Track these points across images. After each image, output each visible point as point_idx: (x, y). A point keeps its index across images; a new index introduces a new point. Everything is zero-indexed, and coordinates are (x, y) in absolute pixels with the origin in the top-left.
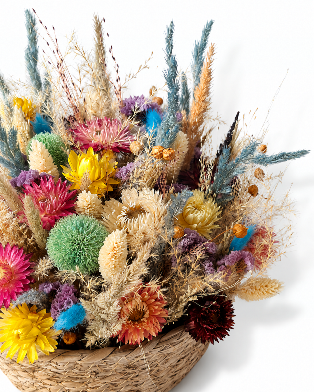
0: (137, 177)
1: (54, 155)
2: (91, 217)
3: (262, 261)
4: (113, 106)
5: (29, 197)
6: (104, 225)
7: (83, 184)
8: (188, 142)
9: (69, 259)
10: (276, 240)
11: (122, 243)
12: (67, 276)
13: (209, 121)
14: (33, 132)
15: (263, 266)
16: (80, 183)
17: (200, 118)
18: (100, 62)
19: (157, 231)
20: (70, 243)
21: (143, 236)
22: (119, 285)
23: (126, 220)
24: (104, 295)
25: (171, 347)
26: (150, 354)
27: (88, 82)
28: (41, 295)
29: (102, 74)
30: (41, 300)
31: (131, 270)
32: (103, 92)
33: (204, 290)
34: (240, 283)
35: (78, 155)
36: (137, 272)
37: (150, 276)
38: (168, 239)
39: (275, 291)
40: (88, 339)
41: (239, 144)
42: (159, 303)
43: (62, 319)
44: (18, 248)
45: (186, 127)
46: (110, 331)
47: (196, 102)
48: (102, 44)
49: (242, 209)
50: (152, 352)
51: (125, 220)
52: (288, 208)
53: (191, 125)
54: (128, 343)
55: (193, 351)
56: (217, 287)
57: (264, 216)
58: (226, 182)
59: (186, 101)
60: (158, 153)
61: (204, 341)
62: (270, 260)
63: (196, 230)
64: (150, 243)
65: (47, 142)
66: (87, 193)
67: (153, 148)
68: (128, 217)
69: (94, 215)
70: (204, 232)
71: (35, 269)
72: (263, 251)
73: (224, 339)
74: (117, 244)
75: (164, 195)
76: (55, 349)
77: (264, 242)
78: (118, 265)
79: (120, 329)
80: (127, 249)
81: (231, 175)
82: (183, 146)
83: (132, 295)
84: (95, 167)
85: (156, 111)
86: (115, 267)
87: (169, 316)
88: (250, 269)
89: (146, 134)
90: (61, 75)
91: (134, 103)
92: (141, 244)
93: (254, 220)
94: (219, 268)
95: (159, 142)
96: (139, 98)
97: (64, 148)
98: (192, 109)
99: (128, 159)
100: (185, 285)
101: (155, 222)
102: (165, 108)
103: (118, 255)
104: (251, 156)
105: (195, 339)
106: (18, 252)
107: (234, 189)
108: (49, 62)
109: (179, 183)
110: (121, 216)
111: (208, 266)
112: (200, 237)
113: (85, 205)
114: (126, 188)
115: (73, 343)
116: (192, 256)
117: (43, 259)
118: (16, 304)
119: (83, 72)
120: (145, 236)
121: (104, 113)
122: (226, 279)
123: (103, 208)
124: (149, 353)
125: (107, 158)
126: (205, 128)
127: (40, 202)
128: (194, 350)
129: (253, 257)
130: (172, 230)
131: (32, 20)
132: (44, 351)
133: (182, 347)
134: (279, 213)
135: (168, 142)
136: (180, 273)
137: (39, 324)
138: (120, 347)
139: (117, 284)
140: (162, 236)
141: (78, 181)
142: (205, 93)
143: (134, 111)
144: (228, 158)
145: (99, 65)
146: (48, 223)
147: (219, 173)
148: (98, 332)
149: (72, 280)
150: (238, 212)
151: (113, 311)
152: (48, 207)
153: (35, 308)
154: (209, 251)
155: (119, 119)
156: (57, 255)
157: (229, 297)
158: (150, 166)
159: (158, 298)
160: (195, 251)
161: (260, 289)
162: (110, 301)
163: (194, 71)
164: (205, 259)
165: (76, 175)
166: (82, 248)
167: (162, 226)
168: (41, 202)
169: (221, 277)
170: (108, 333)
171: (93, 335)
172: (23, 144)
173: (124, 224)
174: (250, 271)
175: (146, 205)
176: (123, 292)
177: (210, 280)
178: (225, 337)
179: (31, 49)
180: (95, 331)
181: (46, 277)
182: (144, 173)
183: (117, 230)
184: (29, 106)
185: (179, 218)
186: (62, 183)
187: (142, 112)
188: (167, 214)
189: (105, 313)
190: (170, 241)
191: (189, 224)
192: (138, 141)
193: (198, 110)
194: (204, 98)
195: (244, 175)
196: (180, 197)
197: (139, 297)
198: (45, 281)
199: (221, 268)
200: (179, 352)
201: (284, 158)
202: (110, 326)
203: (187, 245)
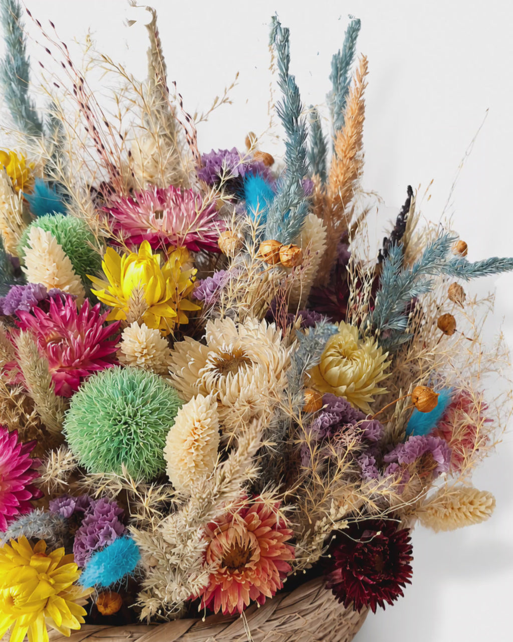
0: (233, 298)
1: (73, 256)
2: (148, 373)
3: (464, 456)
4: (184, 166)
5: (27, 335)
6: (174, 387)
7: (133, 309)
8: (326, 234)
9: (109, 450)
10: (489, 416)
11: (209, 420)
12: (104, 484)
13: (361, 197)
14: (31, 214)
15: (465, 465)
16: (126, 309)
17: (347, 190)
18: (156, 84)
19: (273, 399)
20: (110, 420)
21: (247, 408)
22: (204, 500)
23: (216, 377)
24: (175, 520)
25: (299, 618)
26: (259, 632)
27: (135, 121)
28: (55, 521)
29: (163, 107)
30: (54, 529)
31: (226, 471)
32: (165, 140)
33: (361, 509)
34: (425, 497)
35: (121, 255)
36: (238, 475)
37: (261, 483)
38: (294, 414)
39: (487, 512)
40: (143, 605)
41: (419, 239)
42: (279, 534)
43: (94, 565)
44: (8, 432)
45: (320, 206)
46: (186, 587)
47: (338, 160)
48: (160, 51)
49: (427, 359)
50: (264, 629)
51: (214, 377)
52: (507, 359)
53: (330, 203)
54: (221, 610)
55: (339, 625)
56: (383, 503)
57: (467, 372)
58: (397, 309)
59: (321, 157)
60: (270, 253)
61: (358, 607)
62: (478, 453)
63: (345, 397)
64: (260, 420)
65: (60, 232)
66: (140, 326)
67: (262, 243)
68: (219, 372)
69: (155, 368)
70: (359, 400)
71: (42, 471)
72: (465, 438)
73: (394, 602)
74: (199, 421)
75: (284, 332)
76: (81, 624)
77: (468, 419)
78: (202, 463)
79: (206, 584)
80: (219, 432)
81: (406, 294)
82: (316, 242)
83: (229, 518)
84: (155, 277)
85: (262, 176)
86: (197, 466)
87: (296, 558)
88: (443, 469)
89: (247, 219)
90: (83, 107)
91: (221, 161)
92: (245, 423)
93: (449, 379)
94: (387, 469)
95: (271, 233)
96: (229, 152)
97: (93, 243)
98: (332, 172)
99: (216, 263)
100: (325, 500)
101: (269, 382)
102: (281, 171)
103: (203, 444)
104: (440, 261)
105: (342, 603)
106: (7, 439)
107: (413, 321)
108: (55, 84)
109: (311, 310)
110: (205, 369)
111: (367, 464)
112: (352, 410)
113: (136, 349)
114: (214, 318)
115: (115, 613)
116: (339, 446)
117: (56, 452)
118: (6, 538)
119: (124, 102)
120: (251, 407)
121: (167, 179)
122: (400, 490)
123: (170, 355)
124: (258, 630)
125: (177, 261)
126: (355, 209)
127: (49, 344)
128: (341, 624)
129: (448, 449)
130: (301, 397)
131: (13, 8)
132: (61, 628)
133: (318, 619)
134: (492, 367)
135: (288, 233)
136: (316, 478)
137: (52, 576)
138: (204, 620)
139: (201, 498)
140: (283, 407)
141: (123, 304)
142: (355, 143)
143: (220, 176)
144: (400, 263)
145: (155, 90)
146: (66, 384)
147: (383, 292)
148: (164, 589)
149: (113, 492)
150: (420, 363)
151: (193, 550)
152: (66, 353)
153: (44, 546)
154: (369, 436)
155: (197, 190)
156: (85, 444)
157: (404, 523)
158: (256, 277)
159: (276, 523)
160: (344, 437)
161: (459, 509)
162: (186, 530)
163: (332, 104)
164: (362, 452)
165: (118, 293)
166: (132, 431)
167: (282, 389)
168: (51, 344)
169: (391, 485)
170: (183, 593)
171: (154, 596)
172: (11, 236)
173: (212, 385)
174: (444, 474)
175: (252, 349)
176: (211, 513)
177: (371, 490)
178: (396, 600)
179: (13, 62)
180: (158, 588)
181: (62, 487)
182: (247, 290)
183: (200, 397)
184: (21, 165)
185: (312, 374)
186: (92, 308)
187: (236, 178)
188: (291, 366)
189: (177, 554)
190: (298, 416)
191: (331, 386)
192: (234, 232)
193: (342, 174)
194: (354, 152)
195: (430, 295)
196: (314, 336)
197: (240, 522)
198: (61, 494)
199: (391, 468)
200: (314, 628)
201: (496, 267)
202: (187, 579)
203: (328, 425)
